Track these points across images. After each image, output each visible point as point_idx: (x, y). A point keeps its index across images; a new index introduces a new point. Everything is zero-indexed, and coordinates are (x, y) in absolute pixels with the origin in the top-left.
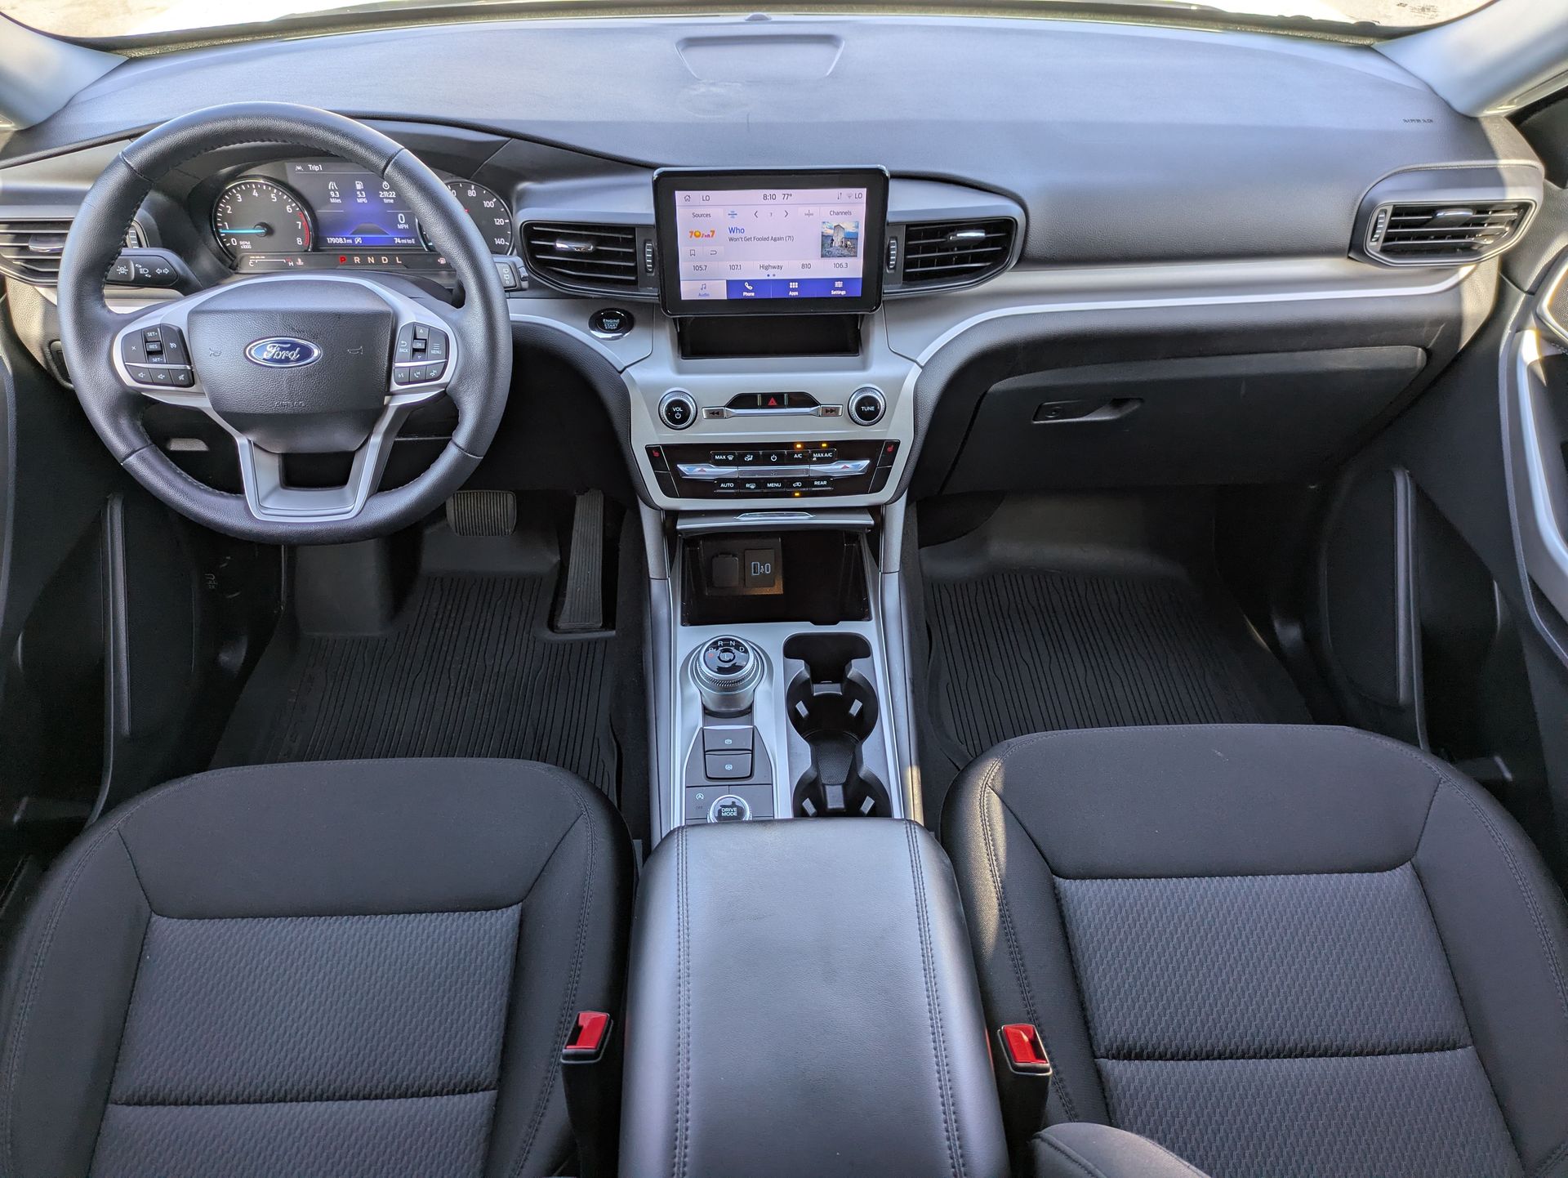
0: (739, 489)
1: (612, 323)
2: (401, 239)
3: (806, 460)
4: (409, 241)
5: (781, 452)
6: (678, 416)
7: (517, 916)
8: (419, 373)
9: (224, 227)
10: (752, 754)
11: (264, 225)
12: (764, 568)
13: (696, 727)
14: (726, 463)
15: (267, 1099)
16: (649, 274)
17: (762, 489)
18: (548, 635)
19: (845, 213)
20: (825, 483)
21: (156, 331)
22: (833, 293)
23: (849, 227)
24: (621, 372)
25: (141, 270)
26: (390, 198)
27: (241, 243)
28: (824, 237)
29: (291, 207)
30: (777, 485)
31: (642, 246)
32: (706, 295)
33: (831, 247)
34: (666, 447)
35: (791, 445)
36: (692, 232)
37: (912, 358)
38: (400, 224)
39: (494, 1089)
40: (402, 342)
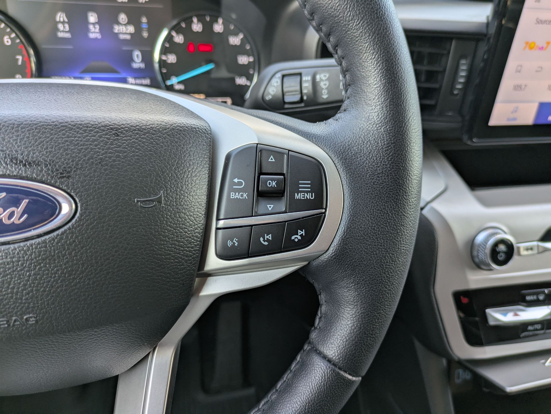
0: (545, 329)
2: (135, 79)
4: (144, 82)
6: (501, 257)
8: (269, 237)
14: (537, 304)
26: (127, 34)
29: (11, 39)
31: (455, 63)
38: (135, 62)
40: (236, 180)
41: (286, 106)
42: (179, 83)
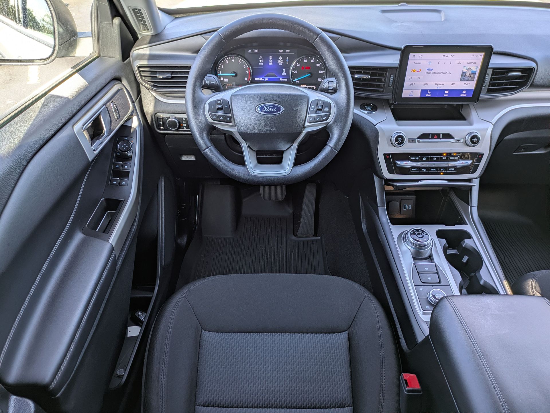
0: (419, 171)
1: (370, 108)
2: (282, 79)
3: (447, 160)
4: (285, 80)
5: (438, 156)
6: (400, 141)
7: (347, 336)
8: (319, 118)
9: (219, 73)
10: (437, 273)
11: (234, 72)
12: (408, 207)
13: (412, 263)
14: (415, 161)
15: (260, 406)
16: (389, 88)
17: (428, 171)
18: (294, 238)
19: (473, 63)
20: (454, 169)
21: (221, 101)
22: (461, 95)
23: (473, 69)
24: (375, 125)
25: (206, 81)
26: (281, 63)
27: (225, 79)
28: (463, 72)
29: (245, 66)
30: (435, 170)
31: (389, 76)
32: (412, 95)
33: (465, 76)
34: (392, 154)
35: (441, 154)
36: (412, 70)
37: (489, 121)
38: (283, 73)
39: (351, 407)
40: (313, 106)
41: (329, 90)
42: (297, 81)
